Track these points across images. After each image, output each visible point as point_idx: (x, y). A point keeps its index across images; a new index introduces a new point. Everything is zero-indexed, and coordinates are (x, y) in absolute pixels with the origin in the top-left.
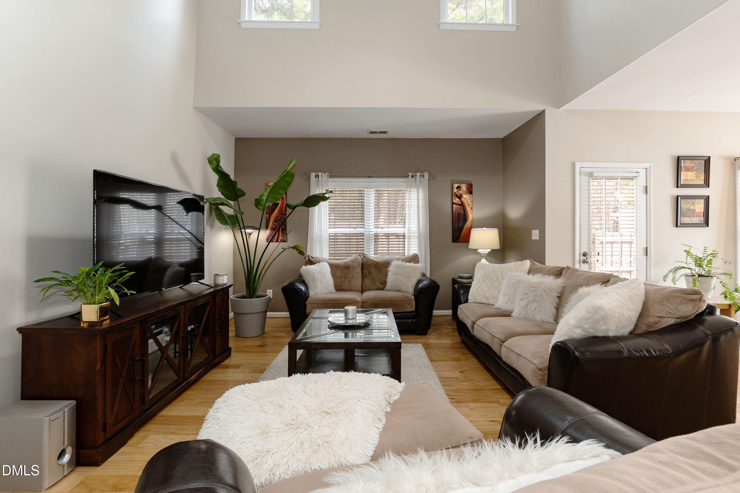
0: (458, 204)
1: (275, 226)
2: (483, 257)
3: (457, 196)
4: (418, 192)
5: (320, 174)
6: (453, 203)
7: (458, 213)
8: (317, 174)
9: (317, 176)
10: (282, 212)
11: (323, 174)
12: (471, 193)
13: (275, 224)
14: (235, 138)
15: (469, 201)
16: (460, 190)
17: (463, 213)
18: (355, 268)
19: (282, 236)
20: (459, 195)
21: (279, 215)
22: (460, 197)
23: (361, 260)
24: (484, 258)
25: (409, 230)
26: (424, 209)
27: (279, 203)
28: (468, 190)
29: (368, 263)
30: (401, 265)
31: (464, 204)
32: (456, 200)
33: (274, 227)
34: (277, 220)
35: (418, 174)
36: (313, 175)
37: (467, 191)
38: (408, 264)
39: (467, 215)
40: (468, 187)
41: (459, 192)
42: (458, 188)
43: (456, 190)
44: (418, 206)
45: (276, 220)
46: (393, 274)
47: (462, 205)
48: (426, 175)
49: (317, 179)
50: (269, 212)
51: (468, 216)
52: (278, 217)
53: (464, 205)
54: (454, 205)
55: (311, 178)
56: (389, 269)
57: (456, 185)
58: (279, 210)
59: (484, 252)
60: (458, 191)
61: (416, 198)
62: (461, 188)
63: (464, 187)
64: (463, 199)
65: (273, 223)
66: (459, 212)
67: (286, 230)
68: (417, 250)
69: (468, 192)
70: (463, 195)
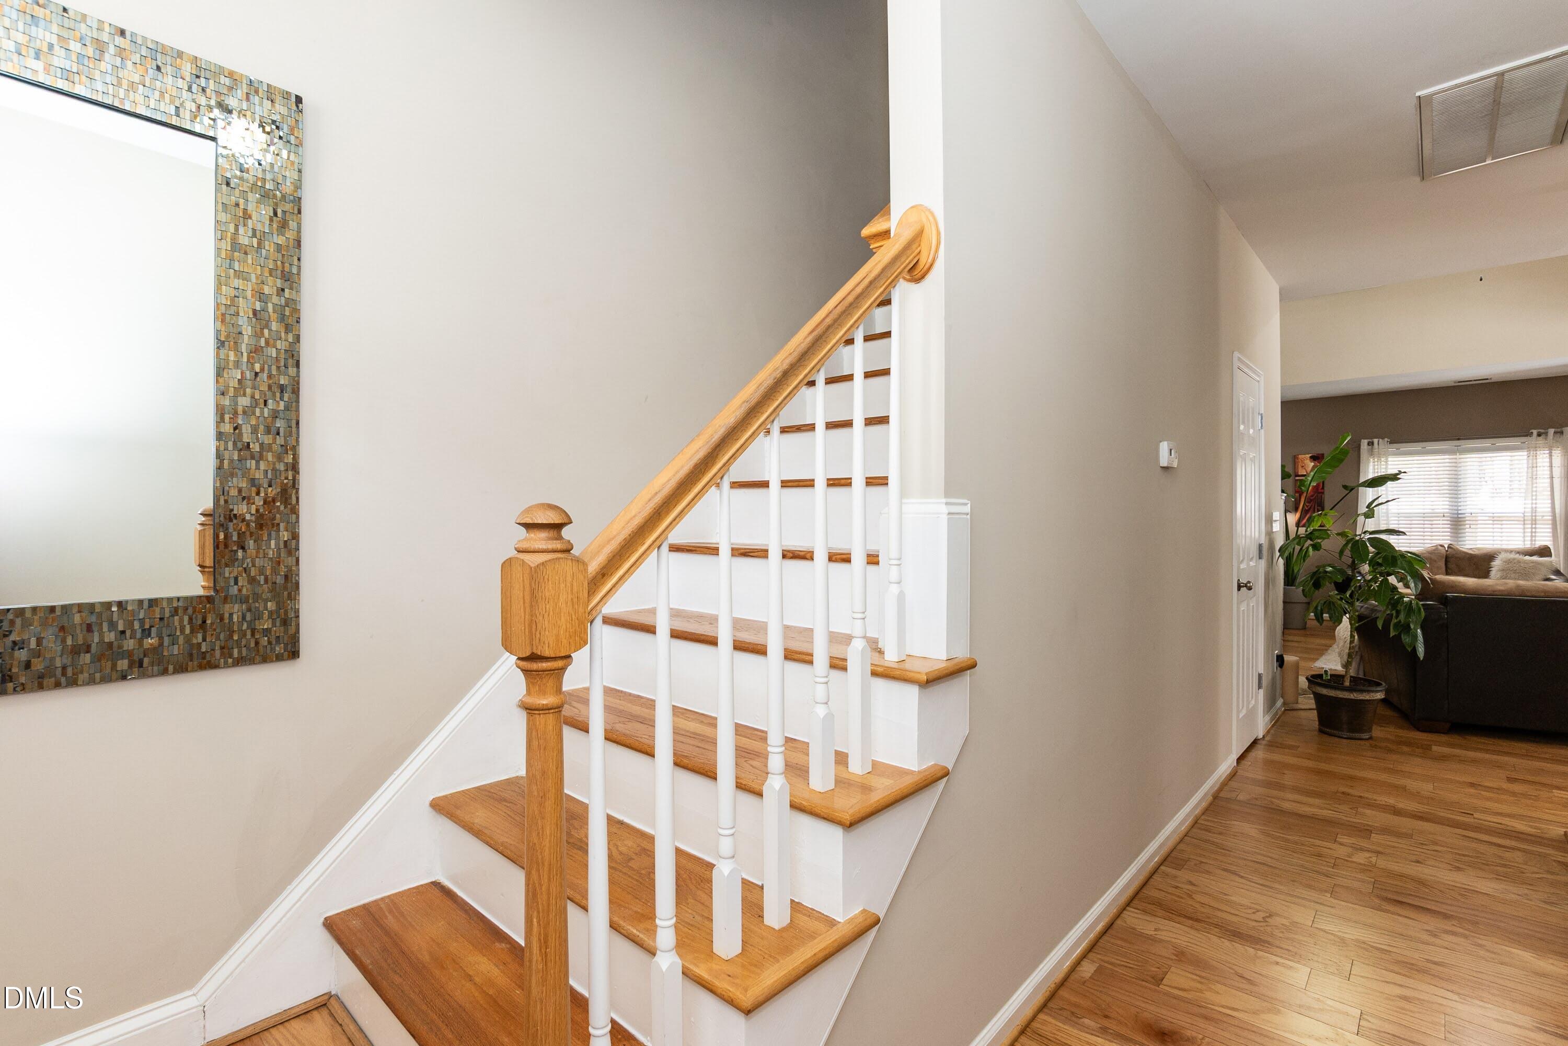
4: (1551, 455)
5: (1376, 441)
8: (1370, 440)
9: (1371, 444)
10: (1317, 489)
11: (1381, 440)
13: (1307, 504)
18: (1435, 561)
21: (1313, 493)
23: (1444, 551)
25: (1534, 511)
26: (1563, 479)
29: (1457, 556)
30: (1514, 559)
33: (1306, 509)
34: (1311, 500)
35: (1551, 431)
36: (1364, 443)
38: (1527, 558)
44: (1552, 478)
45: (1308, 501)
46: (1499, 570)
49: (1370, 447)
52: (1312, 496)
55: (1362, 447)
56: (1493, 564)
58: (1314, 488)
61: (1548, 464)
65: (1304, 503)
68: (1550, 541)
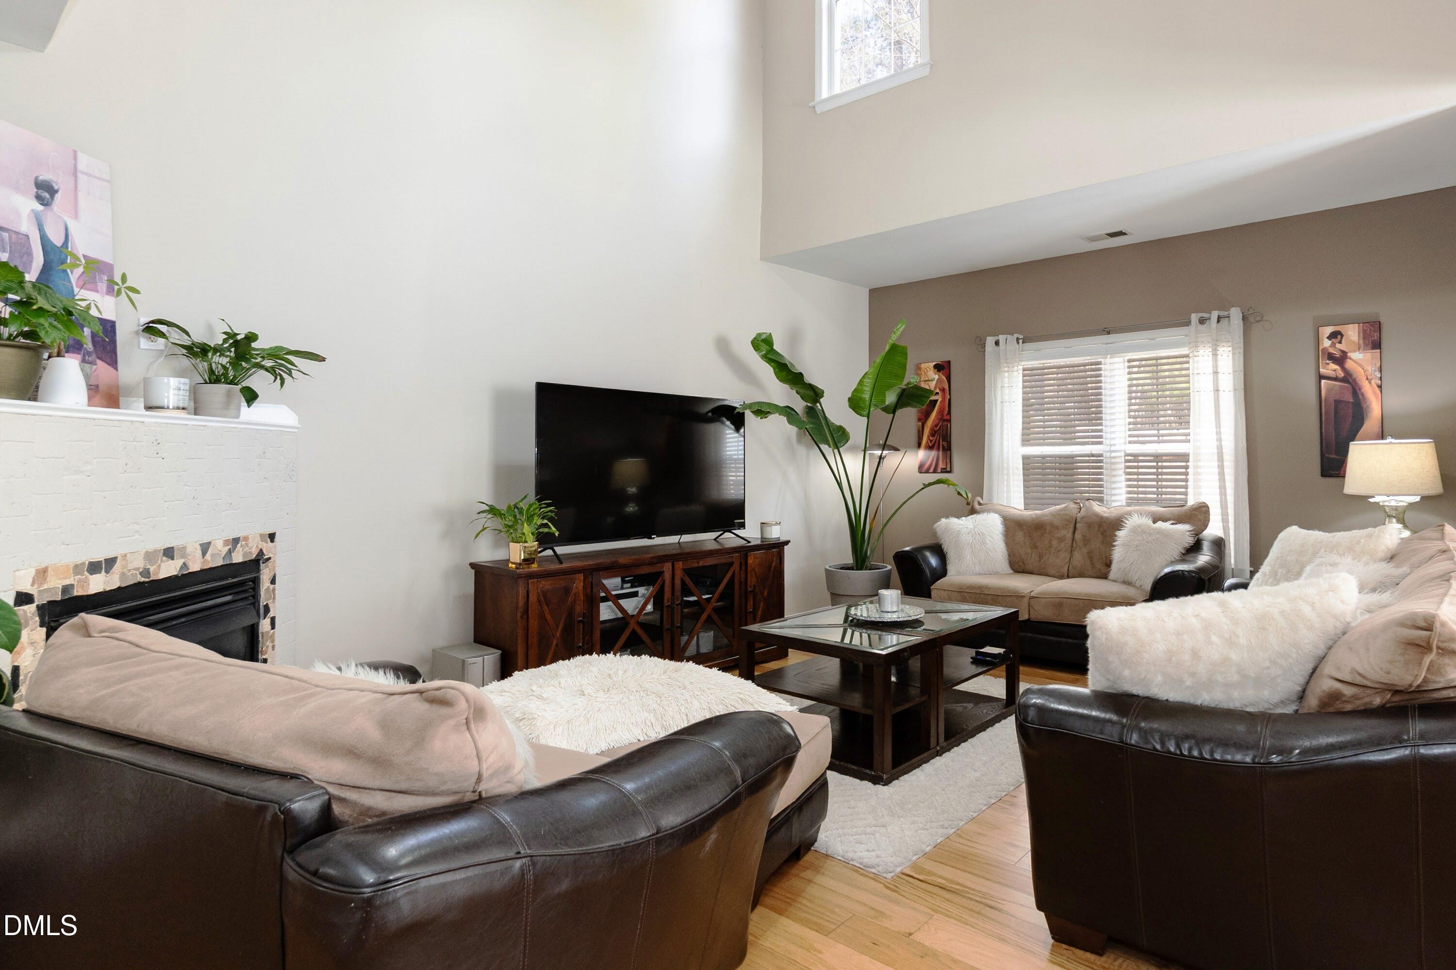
0: (1336, 379)
1: (931, 442)
2: (1390, 516)
3: (1331, 357)
4: (1215, 355)
5: (1001, 338)
6: (1321, 377)
7: (1335, 401)
8: (996, 338)
9: (996, 343)
10: (942, 415)
11: (1007, 337)
12: (1377, 345)
13: (931, 438)
14: (870, 290)
15: (1369, 369)
16: (1340, 342)
17: (1351, 400)
18: (1063, 528)
19: (943, 462)
20: (1338, 354)
21: (937, 421)
22: (1341, 359)
23: (1075, 511)
24: (1394, 520)
26: (1233, 394)
27: (937, 400)
28: (1364, 338)
30: (1145, 526)
31: (1354, 376)
32: (1331, 369)
33: (931, 445)
34: (936, 432)
35: (1214, 315)
36: (990, 341)
37: (1361, 342)
39: (1364, 406)
40: (1364, 331)
41: (1338, 346)
42: (1333, 336)
43: (1327, 343)
44: (1217, 390)
45: (933, 433)
47: (1348, 379)
48: (1235, 313)
49: (996, 348)
50: (922, 417)
51: (1368, 407)
52: (936, 426)
53: (1354, 380)
54: (1323, 381)
55: (987, 349)
56: (1119, 532)
57: (1329, 330)
58: (938, 413)
59: (1393, 503)
60: (1333, 345)
61: (1211, 370)
62: (1342, 336)
63: (1352, 333)
64: (1349, 364)
65: (928, 436)
66: (1337, 398)
67: (950, 450)
69: (1366, 345)
70: (1349, 354)
